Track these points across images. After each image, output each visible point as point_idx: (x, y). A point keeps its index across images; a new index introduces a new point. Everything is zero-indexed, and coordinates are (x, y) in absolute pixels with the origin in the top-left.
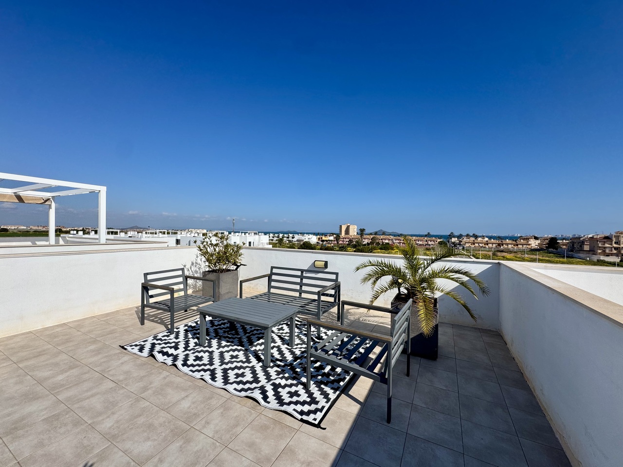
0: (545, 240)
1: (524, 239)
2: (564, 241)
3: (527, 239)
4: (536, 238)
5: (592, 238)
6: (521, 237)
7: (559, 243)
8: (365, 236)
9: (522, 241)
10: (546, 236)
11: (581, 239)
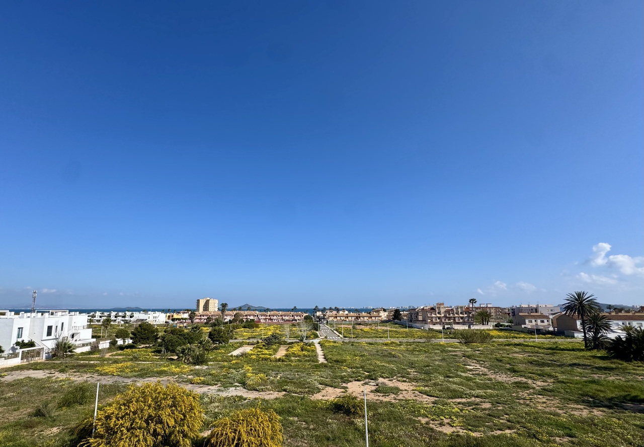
0: (391, 311)
1: (376, 312)
2: (405, 312)
3: (378, 311)
4: (385, 310)
5: (423, 309)
6: (373, 309)
7: (401, 314)
8: (227, 312)
9: (375, 313)
10: (391, 308)
11: (416, 310)
